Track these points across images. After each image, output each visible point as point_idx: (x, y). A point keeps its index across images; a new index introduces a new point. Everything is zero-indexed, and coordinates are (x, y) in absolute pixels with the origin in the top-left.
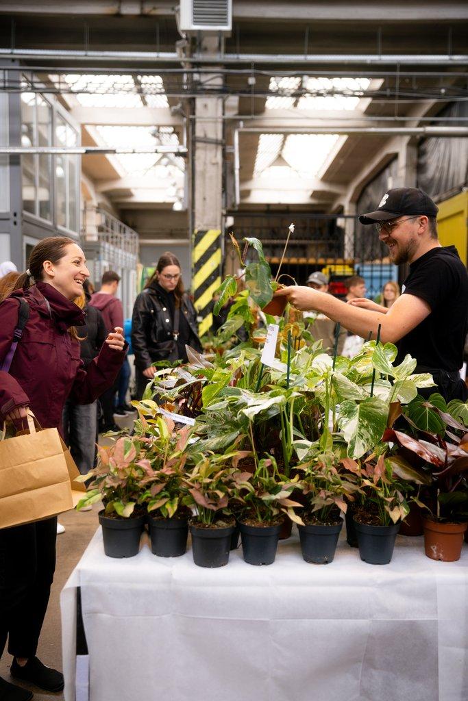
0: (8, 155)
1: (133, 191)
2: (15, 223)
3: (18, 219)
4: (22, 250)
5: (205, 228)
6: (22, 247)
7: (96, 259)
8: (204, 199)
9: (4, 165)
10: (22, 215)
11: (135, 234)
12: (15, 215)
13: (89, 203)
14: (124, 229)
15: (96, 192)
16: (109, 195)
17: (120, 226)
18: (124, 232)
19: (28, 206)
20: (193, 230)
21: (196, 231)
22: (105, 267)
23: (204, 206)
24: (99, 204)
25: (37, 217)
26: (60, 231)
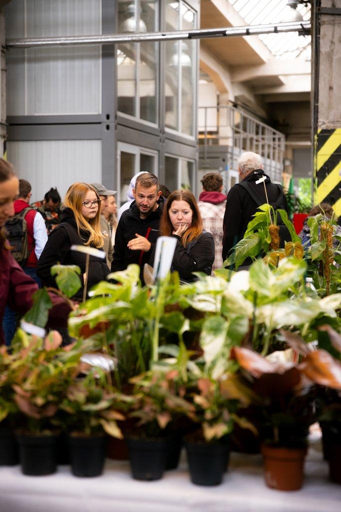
0: (101, 45)
1: (282, 78)
2: (108, 127)
3: (112, 123)
4: (116, 160)
5: (331, 126)
6: (116, 155)
7: (221, 169)
8: (331, 88)
9: (96, 57)
10: (116, 116)
11: (279, 135)
12: (108, 117)
13: (223, 97)
14: (263, 129)
15: (232, 83)
16: (251, 85)
17: (258, 126)
18: (263, 133)
19: (125, 105)
20: (316, 129)
21: (319, 131)
22: (233, 179)
23: (330, 97)
24: (236, 98)
25: (137, 118)
26: (168, 134)
